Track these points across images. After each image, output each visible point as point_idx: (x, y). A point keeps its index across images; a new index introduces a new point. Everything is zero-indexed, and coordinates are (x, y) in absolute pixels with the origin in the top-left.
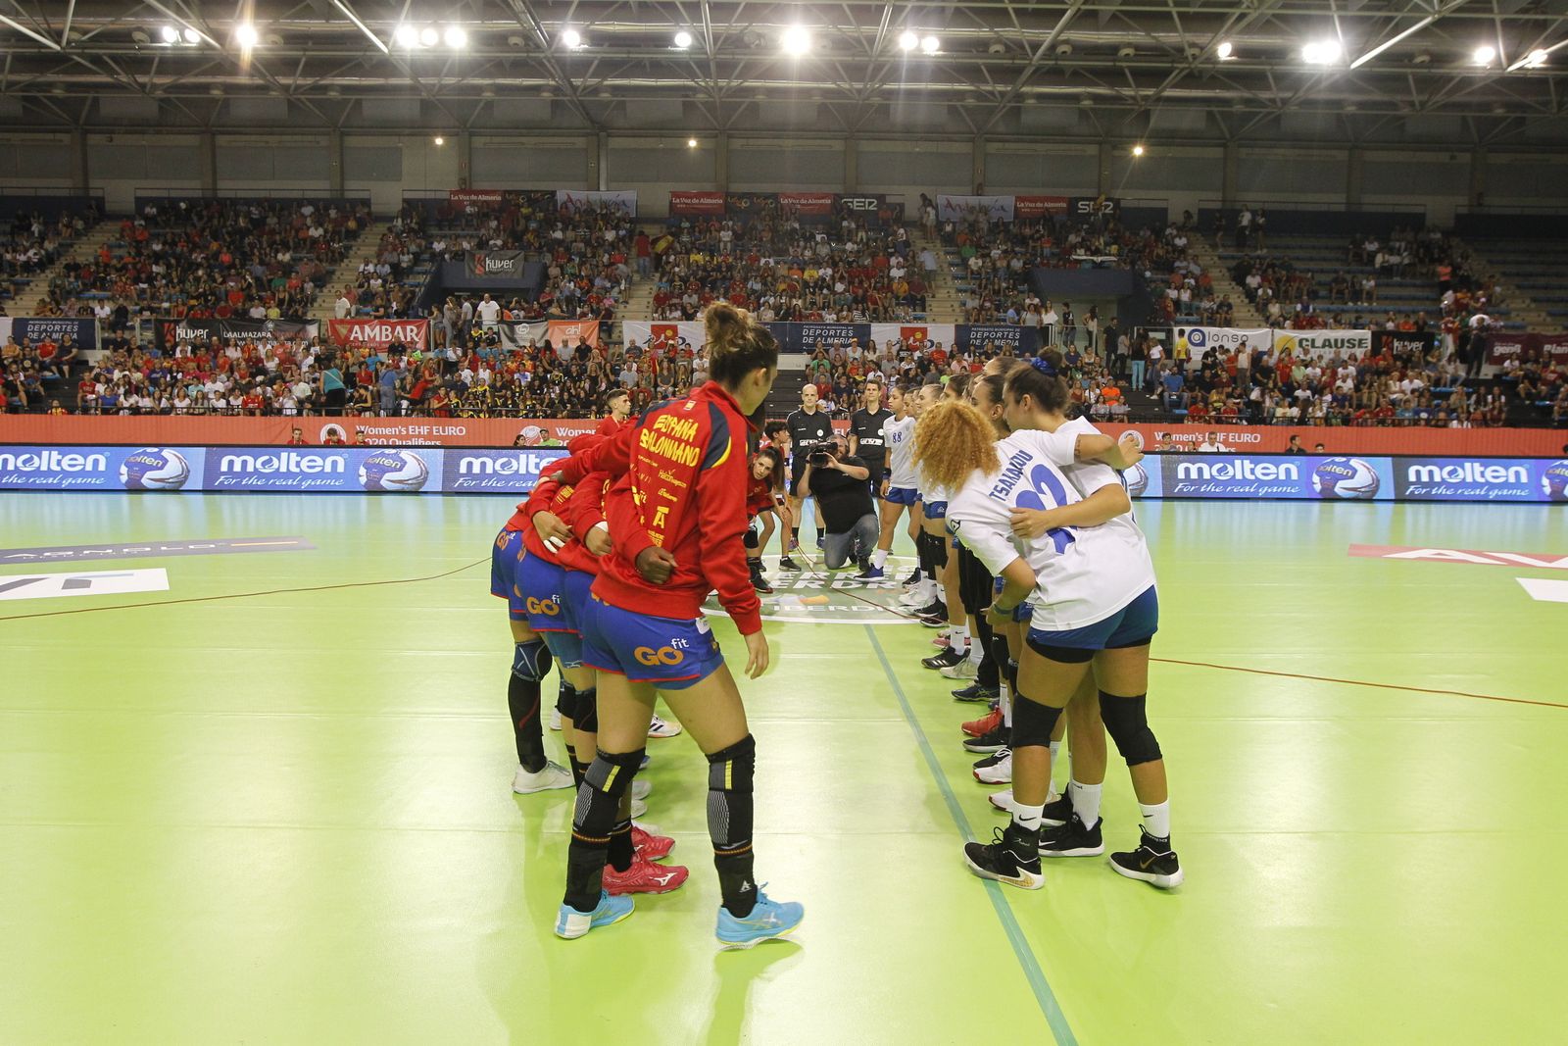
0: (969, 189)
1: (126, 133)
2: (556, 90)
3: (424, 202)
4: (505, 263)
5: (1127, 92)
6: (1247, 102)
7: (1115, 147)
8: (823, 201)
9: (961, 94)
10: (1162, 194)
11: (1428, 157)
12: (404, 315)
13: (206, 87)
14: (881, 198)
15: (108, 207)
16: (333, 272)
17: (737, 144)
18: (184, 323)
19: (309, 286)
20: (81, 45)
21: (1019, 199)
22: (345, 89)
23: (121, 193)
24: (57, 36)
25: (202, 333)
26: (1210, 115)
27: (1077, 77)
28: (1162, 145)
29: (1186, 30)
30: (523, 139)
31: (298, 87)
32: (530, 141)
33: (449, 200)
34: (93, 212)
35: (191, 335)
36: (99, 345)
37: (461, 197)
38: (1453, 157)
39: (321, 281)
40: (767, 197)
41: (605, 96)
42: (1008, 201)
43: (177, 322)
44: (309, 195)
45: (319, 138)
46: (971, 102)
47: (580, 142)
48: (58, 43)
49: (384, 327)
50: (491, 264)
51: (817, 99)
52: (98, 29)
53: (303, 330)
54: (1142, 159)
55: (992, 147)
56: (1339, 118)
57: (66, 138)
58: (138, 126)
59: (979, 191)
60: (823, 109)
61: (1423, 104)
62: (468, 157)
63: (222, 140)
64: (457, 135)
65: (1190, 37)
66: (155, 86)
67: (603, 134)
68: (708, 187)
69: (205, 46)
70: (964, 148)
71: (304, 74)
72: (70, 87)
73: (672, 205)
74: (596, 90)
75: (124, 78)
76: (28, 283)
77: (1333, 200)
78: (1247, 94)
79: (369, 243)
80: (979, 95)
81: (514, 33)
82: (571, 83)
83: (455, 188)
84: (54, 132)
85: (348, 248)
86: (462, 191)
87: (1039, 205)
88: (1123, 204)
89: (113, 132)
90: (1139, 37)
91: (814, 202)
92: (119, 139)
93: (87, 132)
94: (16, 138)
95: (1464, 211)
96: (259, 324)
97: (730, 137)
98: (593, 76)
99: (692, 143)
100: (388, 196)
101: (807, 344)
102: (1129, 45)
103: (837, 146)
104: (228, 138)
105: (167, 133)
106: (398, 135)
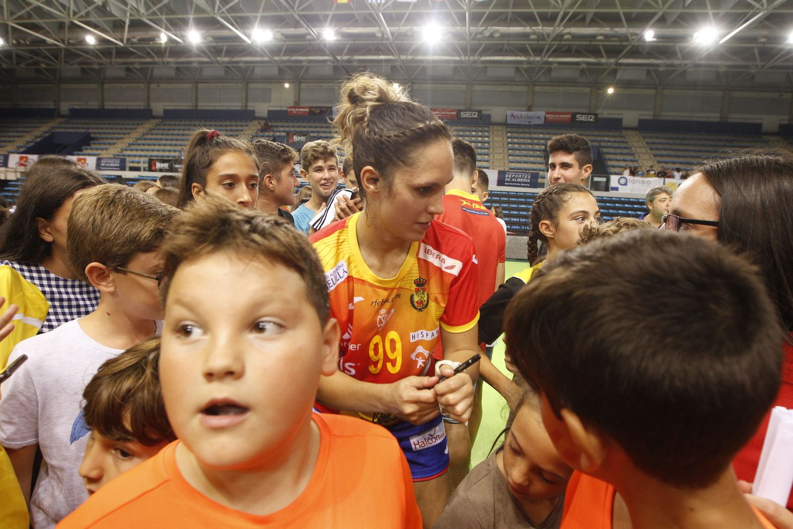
0: (525, 109)
1: (166, 83)
3: (276, 112)
4: (302, 138)
5: (604, 60)
6: (668, 65)
7: (599, 89)
8: (452, 113)
9: (521, 62)
10: (620, 112)
11: (767, 95)
14: (480, 112)
15: (154, 113)
21: (548, 113)
22: (247, 62)
23: (159, 107)
24: (122, 41)
25: (166, 165)
26: (648, 72)
27: (578, 53)
28: (624, 88)
29: (629, 27)
30: (323, 84)
32: (325, 85)
33: (286, 111)
34: (148, 115)
35: (162, 166)
36: (127, 169)
37: (292, 109)
38: (781, 96)
41: (355, 64)
42: (542, 114)
44: (232, 109)
45: (238, 84)
46: (525, 66)
48: (123, 44)
50: (296, 139)
51: (452, 65)
52: (139, 37)
54: (614, 94)
55: (537, 89)
56: (718, 74)
57: (142, 85)
58: (169, 80)
59: (529, 109)
60: (455, 69)
61: (763, 66)
62: (298, 91)
63: (200, 86)
64: (294, 82)
65: (631, 30)
66: (168, 63)
70: (524, 89)
71: (226, 56)
72: (139, 64)
74: (349, 61)
75: (157, 60)
77: (714, 117)
78: (668, 62)
79: (251, 129)
80: (528, 62)
82: (336, 59)
83: (292, 105)
84: (138, 83)
87: (557, 116)
88: (600, 116)
89: (159, 83)
90: (607, 30)
91: (448, 113)
92: (162, 86)
93: (150, 83)
94: (124, 86)
95: (786, 122)
97: (413, 83)
98: (346, 55)
100: (262, 109)
102: (601, 35)
103: (463, 87)
104: (204, 84)
105: (181, 83)
106: (270, 83)
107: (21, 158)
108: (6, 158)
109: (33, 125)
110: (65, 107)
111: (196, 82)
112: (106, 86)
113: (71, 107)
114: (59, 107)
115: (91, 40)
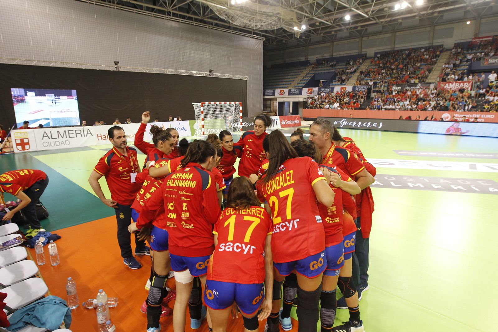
1: (372, 36)
3: (463, 43)
4: (496, 60)
12: (461, 79)
13: (397, 19)
15: (368, 56)
16: (433, 68)
18: (395, 85)
19: (427, 73)
20: (373, 15)
22: (440, 12)
23: (371, 52)
24: (367, 13)
25: (400, 88)
31: (428, 14)
33: (472, 42)
34: (364, 57)
35: (396, 88)
36: (373, 92)
37: (477, 40)
39: (430, 71)
43: (393, 85)
44: (423, 46)
45: (426, 28)
48: (368, 15)
49: (456, 84)
50: (491, 61)
53: (430, 86)
57: (357, 40)
58: (375, 34)
62: (479, 25)
63: (397, 34)
64: (475, 19)
69: (408, 7)
71: (430, 9)
72: (362, 26)
75: (378, 21)
76: (351, 77)
79: (444, 58)
83: (473, 37)
84: (355, 38)
85: (437, 60)
86: (475, 38)
89: (369, 36)
92: (371, 38)
93: (363, 37)
94: (346, 41)
96: (415, 85)
100: (449, 43)
104: (399, 33)
105: (383, 34)
106: (454, 23)
107: (309, 90)
108: (301, 90)
109: (299, 71)
110: (313, 58)
111: (394, 31)
112: (335, 43)
113: (317, 59)
114: (309, 59)
115: (348, 18)
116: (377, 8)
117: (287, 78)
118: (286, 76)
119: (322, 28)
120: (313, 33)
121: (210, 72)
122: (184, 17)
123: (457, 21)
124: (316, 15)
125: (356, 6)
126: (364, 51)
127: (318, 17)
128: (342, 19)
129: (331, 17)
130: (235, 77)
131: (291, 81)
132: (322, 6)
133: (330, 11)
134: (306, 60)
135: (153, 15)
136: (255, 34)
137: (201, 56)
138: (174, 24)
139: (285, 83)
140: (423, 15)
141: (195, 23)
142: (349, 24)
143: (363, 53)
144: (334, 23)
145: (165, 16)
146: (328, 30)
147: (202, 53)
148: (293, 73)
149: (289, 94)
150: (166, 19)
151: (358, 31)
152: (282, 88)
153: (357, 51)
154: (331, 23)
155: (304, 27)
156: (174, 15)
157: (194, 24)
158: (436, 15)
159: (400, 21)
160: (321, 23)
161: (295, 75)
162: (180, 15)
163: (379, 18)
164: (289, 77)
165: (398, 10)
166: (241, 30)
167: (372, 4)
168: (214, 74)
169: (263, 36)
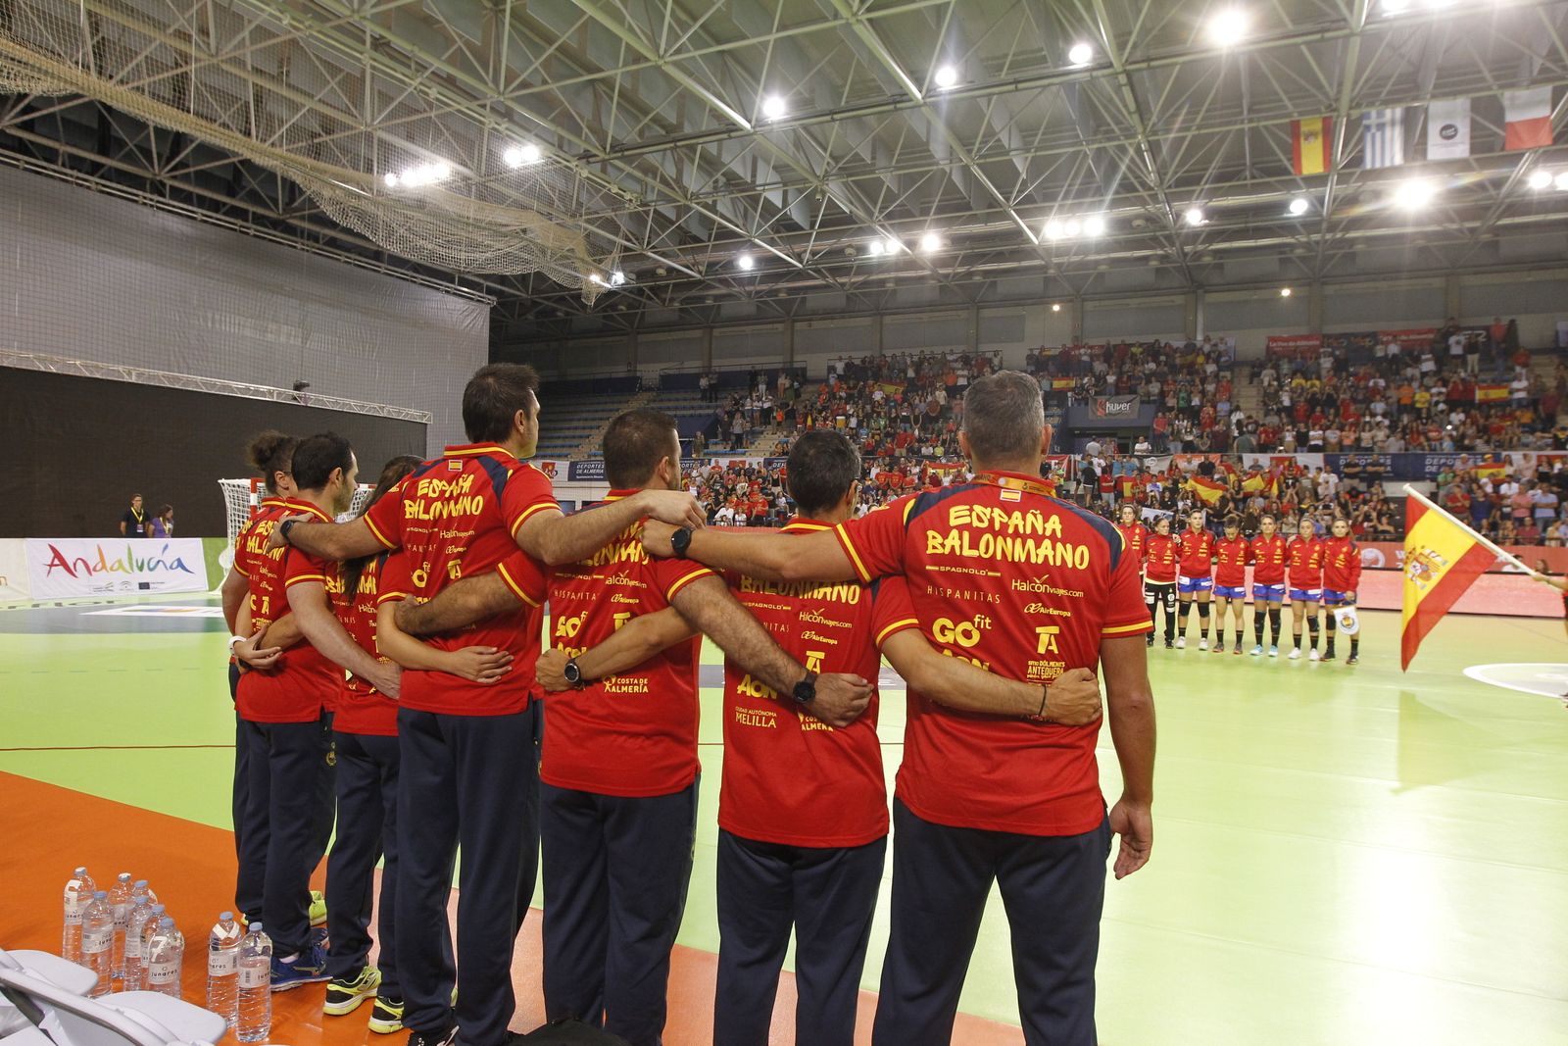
1: (821, 319)
2: (1165, 258)
4: (1122, 406)
8: (1424, 336)
13: (883, 282)
15: (810, 374)
17: (1330, 290)
20: (816, 263)
22: (986, 273)
23: (817, 363)
24: (799, 257)
30: (1128, 301)
31: (956, 274)
32: (1134, 302)
33: (1069, 354)
34: (800, 379)
37: (1076, 351)
40: (1365, 336)
41: (1208, 259)
45: (960, 312)
47: (1179, 300)
48: (801, 263)
50: (1111, 407)
51: (1421, 242)
52: (827, 248)
57: (780, 327)
58: (829, 314)
60: (1422, 250)
62: (1080, 318)
63: (887, 319)
64: (1071, 301)
66: (848, 284)
67: (1200, 291)
68: (1303, 331)
69: (904, 253)
71: (962, 265)
72: (790, 291)
73: (1268, 347)
74: (1198, 255)
75: (831, 280)
76: (762, 433)
81: (1138, 217)
83: (1071, 345)
84: (773, 323)
86: (1075, 347)
89: (811, 320)
91: (1416, 337)
92: (816, 324)
93: (794, 321)
94: (748, 330)
97: (1324, 283)
98: (1202, 244)
99: (1286, 292)
100: (1015, 354)
101: (1431, 473)
103: (1438, 282)
105: (851, 317)
106: (1023, 305)
109: (608, 406)
110: (650, 372)
111: (879, 312)
112: (716, 332)
113: (662, 373)
114: (638, 374)
115: (746, 263)
116: (826, 245)
117: (569, 429)
118: (565, 420)
119: (675, 285)
120: (650, 299)
121: (298, 387)
122: (215, 206)
123: (1030, 301)
124: (654, 247)
125: (765, 232)
126: (800, 360)
127: (663, 255)
128: (730, 265)
129: (699, 257)
130: (388, 410)
131: (581, 437)
132: (673, 223)
133: (697, 240)
134: (631, 374)
135: (93, 186)
136: (464, 282)
137: (270, 337)
138: (174, 224)
139: (559, 442)
140: (947, 276)
141: (252, 229)
142: (751, 280)
143: (796, 365)
144: (706, 274)
145: (140, 193)
146: (694, 293)
147: (272, 326)
148: (588, 411)
149: (572, 477)
150: (145, 204)
151: (780, 302)
152: (552, 456)
153: (780, 359)
154: (700, 273)
155: (619, 278)
156: (176, 193)
157: (252, 232)
158: (977, 279)
159: (890, 285)
160: (670, 270)
161: (593, 419)
162: (199, 197)
163: (836, 271)
164: (575, 424)
165: (879, 258)
166: (417, 268)
167: (811, 234)
168: (312, 395)
169: (490, 291)
